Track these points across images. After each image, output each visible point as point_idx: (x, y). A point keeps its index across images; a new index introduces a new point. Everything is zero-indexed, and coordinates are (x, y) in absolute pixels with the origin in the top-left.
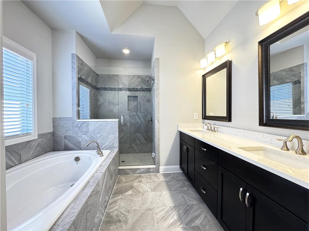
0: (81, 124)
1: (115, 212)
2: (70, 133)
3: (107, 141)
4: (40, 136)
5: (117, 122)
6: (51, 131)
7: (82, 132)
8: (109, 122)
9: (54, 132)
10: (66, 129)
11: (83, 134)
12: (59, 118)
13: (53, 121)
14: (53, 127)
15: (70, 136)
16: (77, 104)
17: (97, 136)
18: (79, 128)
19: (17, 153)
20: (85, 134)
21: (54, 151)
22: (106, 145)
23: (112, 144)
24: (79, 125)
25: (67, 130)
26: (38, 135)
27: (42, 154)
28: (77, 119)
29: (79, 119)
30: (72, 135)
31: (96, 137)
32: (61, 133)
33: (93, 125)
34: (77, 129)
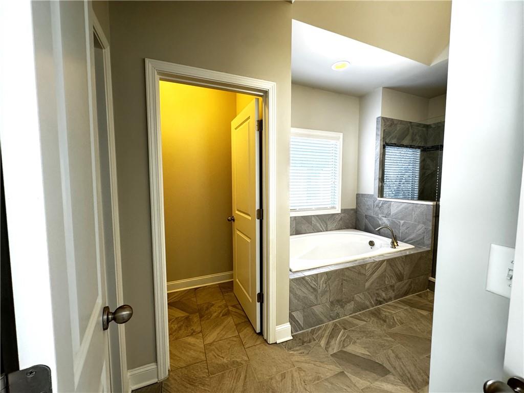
0: (382, 204)
1: (387, 313)
2: (371, 213)
3: (413, 233)
4: (343, 211)
5: (432, 207)
6: (355, 207)
7: (383, 213)
8: (419, 205)
9: (357, 208)
10: (367, 207)
11: (383, 217)
12: (362, 194)
13: (357, 198)
14: (357, 204)
15: (371, 216)
16: (379, 179)
17: (400, 222)
18: (380, 208)
19: (325, 222)
20: (386, 217)
21: (356, 229)
22: (411, 237)
23: (421, 239)
24: (380, 205)
25: (368, 209)
26: (342, 210)
27: (344, 229)
28: (378, 197)
29: (381, 197)
30: (372, 215)
31: (399, 224)
32: (364, 211)
33: (396, 207)
34: (377, 209)
